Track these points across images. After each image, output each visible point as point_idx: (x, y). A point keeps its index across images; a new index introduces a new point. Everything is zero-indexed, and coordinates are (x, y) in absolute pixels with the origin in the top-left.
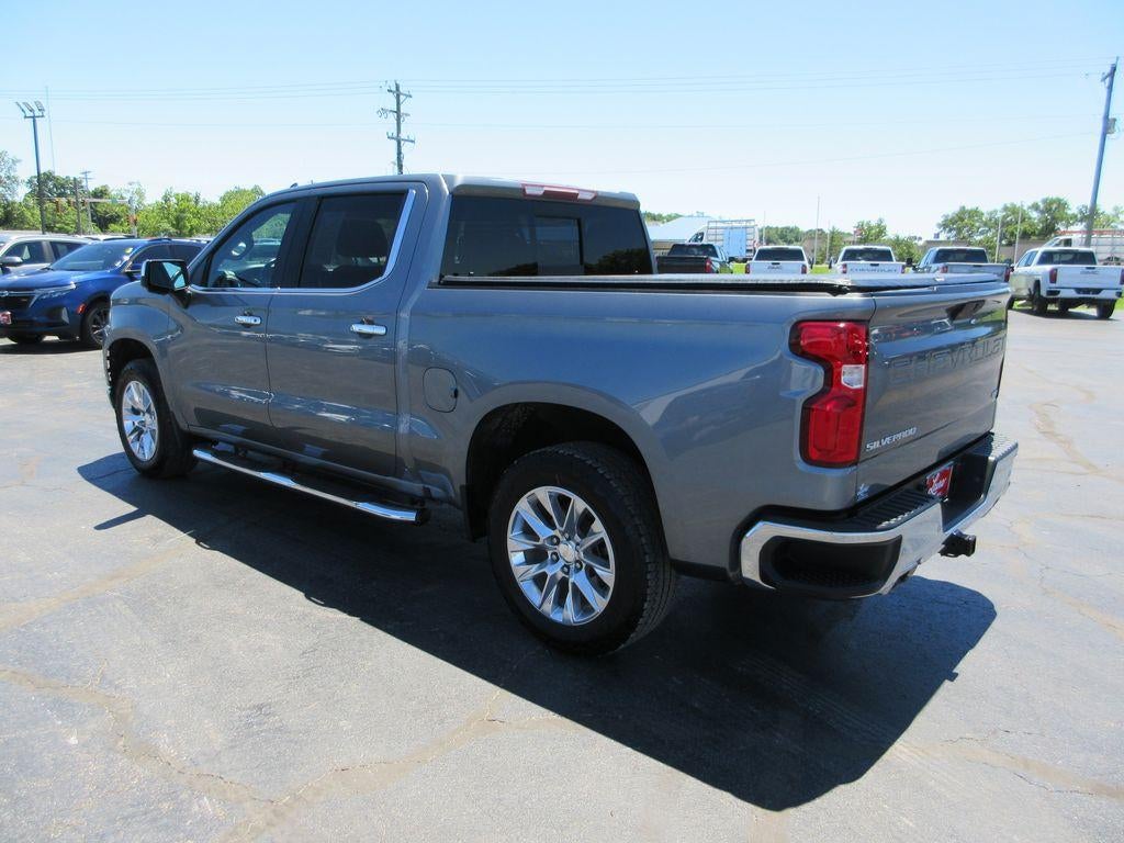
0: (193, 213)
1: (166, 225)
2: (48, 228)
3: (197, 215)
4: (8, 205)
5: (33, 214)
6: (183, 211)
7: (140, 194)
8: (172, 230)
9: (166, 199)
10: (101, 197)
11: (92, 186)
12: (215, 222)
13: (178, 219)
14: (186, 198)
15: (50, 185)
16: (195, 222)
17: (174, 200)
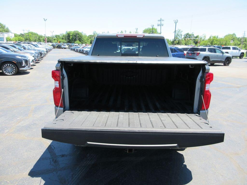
0: (216, 40)
1: (209, 43)
2: (186, 44)
3: (217, 41)
4: (179, 40)
5: (183, 42)
6: (213, 40)
7: (205, 37)
8: (210, 44)
9: (210, 37)
10: (197, 38)
11: (195, 35)
12: (220, 42)
13: (212, 42)
14: (215, 37)
15: (188, 35)
16: (216, 42)
17: (212, 38)
